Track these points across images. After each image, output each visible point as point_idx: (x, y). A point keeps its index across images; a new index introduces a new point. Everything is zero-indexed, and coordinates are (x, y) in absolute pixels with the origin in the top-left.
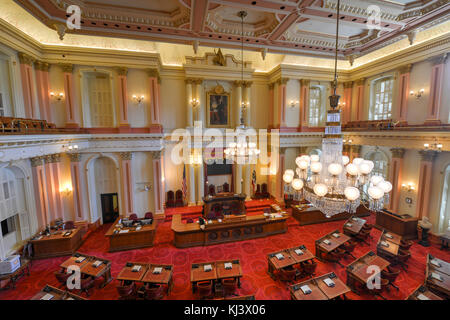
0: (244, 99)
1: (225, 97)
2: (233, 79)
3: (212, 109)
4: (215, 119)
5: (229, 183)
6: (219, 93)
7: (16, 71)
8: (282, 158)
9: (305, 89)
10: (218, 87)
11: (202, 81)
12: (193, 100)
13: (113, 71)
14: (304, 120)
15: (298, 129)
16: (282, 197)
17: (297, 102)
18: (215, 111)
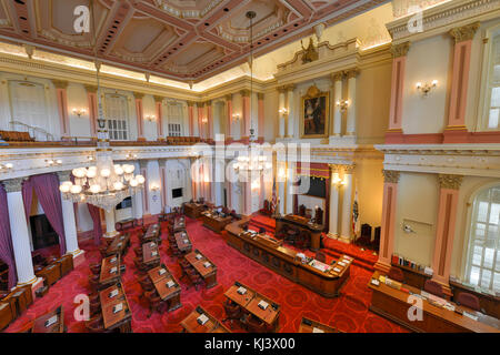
0: (344, 97)
2: (327, 73)
3: (306, 117)
4: (310, 127)
5: (323, 209)
6: (313, 95)
7: (186, 111)
8: (390, 189)
9: (464, 48)
10: (311, 89)
11: (294, 87)
12: (282, 110)
13: (226, 99)
14: (457, 117)
15: (440, 138)
16: (385, 255)
17: (435, 82)
18: (311, 118)
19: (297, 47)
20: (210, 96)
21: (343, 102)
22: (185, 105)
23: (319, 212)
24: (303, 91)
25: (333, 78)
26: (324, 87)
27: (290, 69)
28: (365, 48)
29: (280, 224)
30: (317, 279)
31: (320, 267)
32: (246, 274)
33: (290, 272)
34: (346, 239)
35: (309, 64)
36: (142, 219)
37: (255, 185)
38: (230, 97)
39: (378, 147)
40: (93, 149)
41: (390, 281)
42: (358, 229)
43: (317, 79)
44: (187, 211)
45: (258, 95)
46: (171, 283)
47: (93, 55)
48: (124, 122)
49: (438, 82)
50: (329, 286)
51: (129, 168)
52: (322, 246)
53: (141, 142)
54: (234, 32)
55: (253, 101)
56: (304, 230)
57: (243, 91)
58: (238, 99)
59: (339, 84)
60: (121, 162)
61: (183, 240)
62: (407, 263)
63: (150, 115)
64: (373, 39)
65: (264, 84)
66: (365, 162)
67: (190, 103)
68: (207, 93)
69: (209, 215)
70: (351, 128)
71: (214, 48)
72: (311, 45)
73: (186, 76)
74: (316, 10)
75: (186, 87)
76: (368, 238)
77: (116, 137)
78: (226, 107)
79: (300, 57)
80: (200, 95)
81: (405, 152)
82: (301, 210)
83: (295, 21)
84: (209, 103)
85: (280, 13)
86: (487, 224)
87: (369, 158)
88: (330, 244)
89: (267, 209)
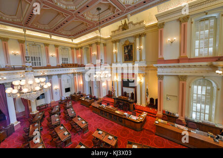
0: (140, 45)
1: (132, 46)
2: (132, 35)
3: (125, 53)
4: (127, 58)
5: (134, 93)
6: (127, 44)
7: (70, 52)
8: (160, 83)
9: (185, 25)
10: (126, 41)
11: (119, 41)
12: (114, 51)
13: (89, 46)
14: (184, 52)
15: (178, 61)
16: (160, 111)
17: (175, 38)
18: (127, 54)
19: (119, 23)
20: (82, 45)
21: (139, 47)
22: (70, 49)
23: (132, 94)
24: (123, 42)
25: (135, 37)
26: (132, 41)
27: (117, 33)
28: (148, 24)
29: (116, 101)
30: (133, 123)
31: (134, 118)
32: (102, 125)
33: (121, 121)
34: (144, 105)
35: (124, 31)
36: (50, 104)
37: (104, 84)
38: (91, 45)
39: (155, 65)
40: (24, 71)
41: (162, 121)
42: (149, 100)
43: (129, 37)
44: (73, 98)
45: (104, 44)
46: (66, 133)
47: (22, 25)
48: (39, 58)
49: (176, 38)
50: (138, 126)
51: (43, 80)
52: (134, 109)
53: (48, 67)
54: (91, 16)
55: (101, 47)
56: (126, 102)
57: (96, 42)
58: (94, 46)
59: (138, 39)
60: (39, 77)
61: (71, 112)
62: (169, 113)
63: (52, 54)
64: (150, 21)
65: (106, 40)
66: (150, 72)
67: (72, 48)
68: (80, 43)
69: (83, 99)
70: (144, 58)
71: (83, 23)
72: (125, 23)
73: (70, 36)
74: (127, 8)
75: (70, 41)
76: (153, 104)
77: (35, 65)
78: (89, 50)
79: (121, 28)
80: (77, 44)
81: (165, 67)
82: (124, 94)
83: (118, 13)
84: (81, 48)
85: (111, 9)
86: (197, 94)
87: (152, 70)
88: (138, 108)
89: (110, 95)
